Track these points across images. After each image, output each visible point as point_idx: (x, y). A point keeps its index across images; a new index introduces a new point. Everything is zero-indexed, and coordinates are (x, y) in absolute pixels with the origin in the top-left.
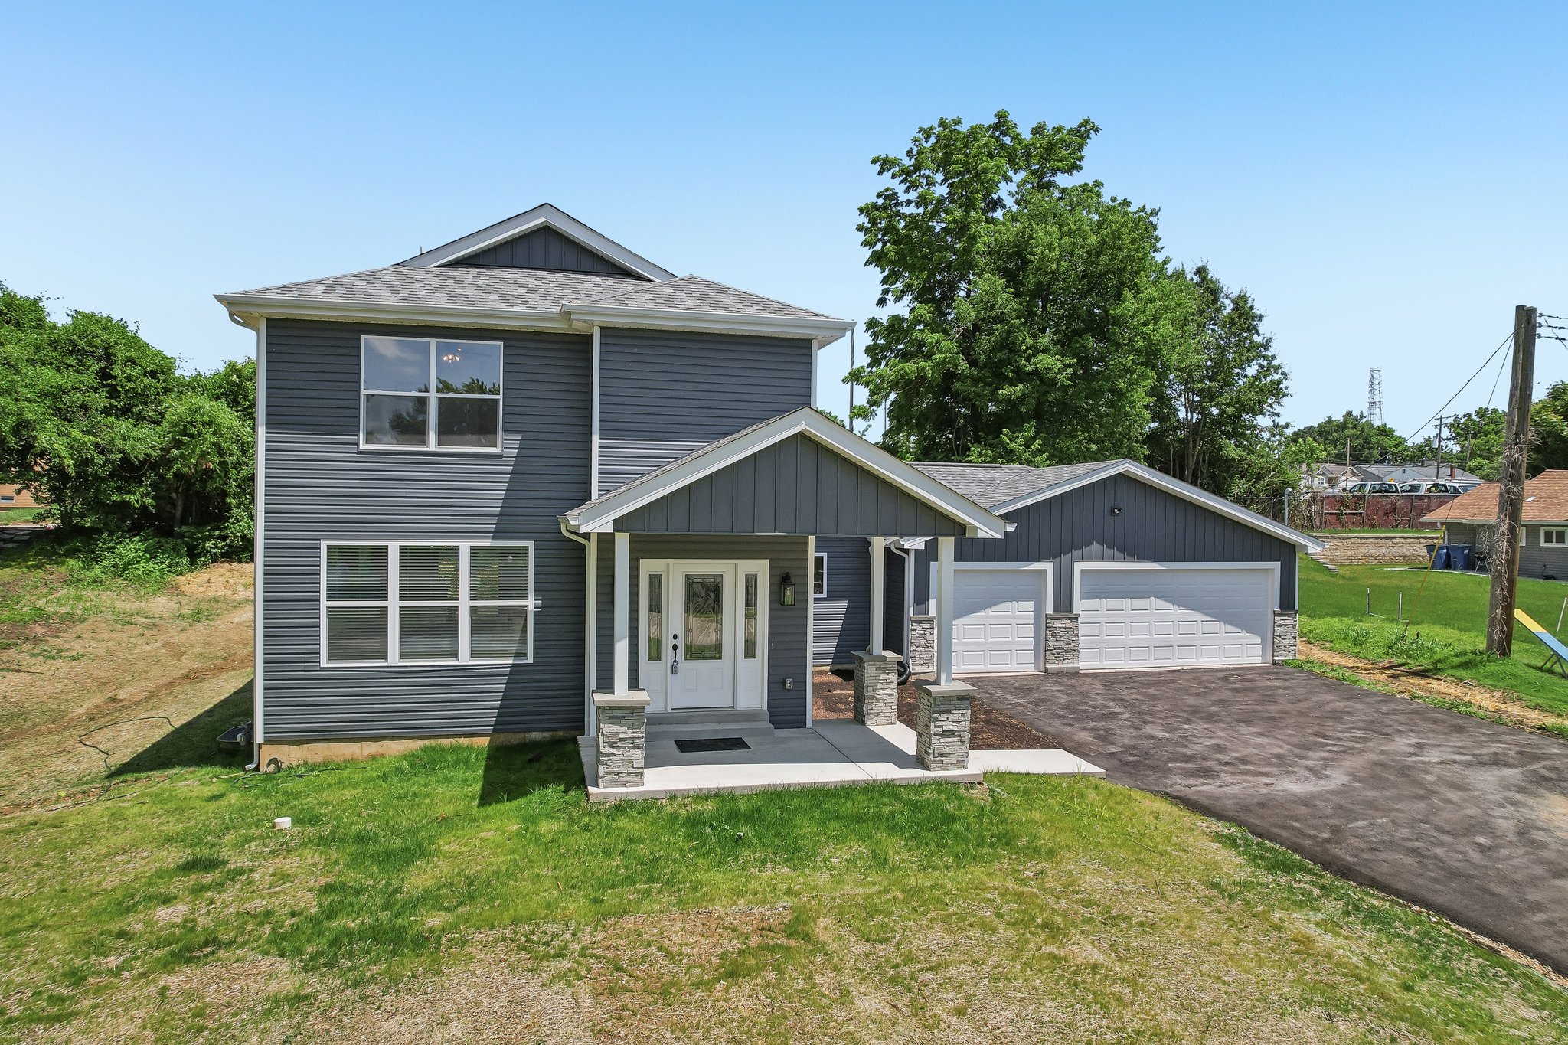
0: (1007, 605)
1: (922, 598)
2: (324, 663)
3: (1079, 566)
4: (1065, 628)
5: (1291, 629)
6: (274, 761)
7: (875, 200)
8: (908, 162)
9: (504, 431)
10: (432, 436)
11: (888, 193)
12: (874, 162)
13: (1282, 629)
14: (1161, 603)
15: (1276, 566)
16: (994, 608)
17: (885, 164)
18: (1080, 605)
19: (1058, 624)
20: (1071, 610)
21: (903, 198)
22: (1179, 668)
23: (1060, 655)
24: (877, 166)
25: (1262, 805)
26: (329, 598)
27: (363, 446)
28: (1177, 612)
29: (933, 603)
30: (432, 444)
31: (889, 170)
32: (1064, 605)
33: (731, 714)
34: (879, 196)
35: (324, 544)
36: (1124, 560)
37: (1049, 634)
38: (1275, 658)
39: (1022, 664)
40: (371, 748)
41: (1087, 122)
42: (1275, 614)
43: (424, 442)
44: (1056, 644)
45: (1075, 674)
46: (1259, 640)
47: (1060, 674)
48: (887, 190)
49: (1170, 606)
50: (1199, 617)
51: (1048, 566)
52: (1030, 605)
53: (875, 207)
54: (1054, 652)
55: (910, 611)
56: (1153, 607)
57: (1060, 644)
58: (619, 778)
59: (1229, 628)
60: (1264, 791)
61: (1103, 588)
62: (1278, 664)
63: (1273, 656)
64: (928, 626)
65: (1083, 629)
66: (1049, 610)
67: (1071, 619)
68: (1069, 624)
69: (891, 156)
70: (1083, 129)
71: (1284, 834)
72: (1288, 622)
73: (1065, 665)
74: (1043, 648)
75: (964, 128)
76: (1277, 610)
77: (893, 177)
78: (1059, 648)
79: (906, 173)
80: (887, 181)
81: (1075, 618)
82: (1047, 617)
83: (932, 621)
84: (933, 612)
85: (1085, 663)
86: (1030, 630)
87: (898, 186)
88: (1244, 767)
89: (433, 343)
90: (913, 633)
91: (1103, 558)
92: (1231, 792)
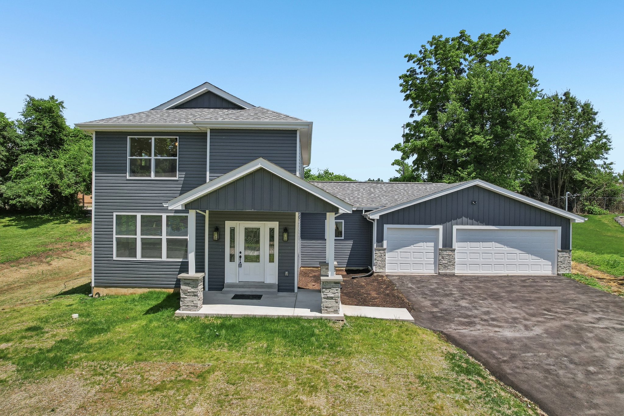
0: (421, 244)
1: (380, 240)
2: (115, 258)
3: (455, 228)
4: (449, 255)
5: (567, 258)
6: (98, 293)
7: (406, 73)
8: (420, 56)
9: (179, 171)
10: (153, 174)
11: (412, 70)
12: (405, 57)
13: (562, 259)
14: (498, 245)
15: (559, 229)
16: (415, 245)
17: (410, 57)
18: (456, 245)
19: (445, 253)
20: (452, 247)
21: (418, 71)
22: (506, 275)
23: (445, 267)
24: (407, 59)
25: (485, 341)
26: (116, 234)
27: (128, 178)
28: (506, 249)
29: (385, 242)
30: (153, 177)
31: (412, 60)
32: (448, 244)
33: (262, 285)
34: (407, 71)
35: (115, 214)
36: (478, 225)
37: (440, 258)
38: (559, 272)
39: (429, 270)
40: (131, 290)
41: (504, 31)
42: (559, 251)
43: (150, 176)
44: (444, 262)
45: (453, 275)
46: (550, 264)
47: (446, 275)
48: (411, 68)
49: (503, 246)
50: (518, 252)
51: (440, 227)
52: (432, 244)
53: (406, 76)
54: (443, 265)
55: (375, 246)
56: (494, 246)
57: (446, 262)
58: (188, 307)
59: (534, 257)
60: (491, 334)
61: (466, 237)
62: (560, 275)
63: (558, 271)
64: (383, 252)
65: (457, 256)
66: (441, 246)
67: (451, 251)
68: (450, 253)
69: (413, 54)
70: (502, 34)
71: (484, 355)
72: (566, 255)
73: (448, 271)
74: (438, 263)
75: (443, 39)
76: (560, 249)
77: (414, 62)
78: (445, 264)
79: (419, 60)
80: (412, 65)
81: (454, 250)
82: (440, 250)
83: (384, 250)
84: (385, 246)
85: (458, 271)
86: (432, 255)
87: (416, 66)
88: (491, 322)
89: (153, 138)
90: (376, 255)
91: (467, 224)
92: (474, 333)
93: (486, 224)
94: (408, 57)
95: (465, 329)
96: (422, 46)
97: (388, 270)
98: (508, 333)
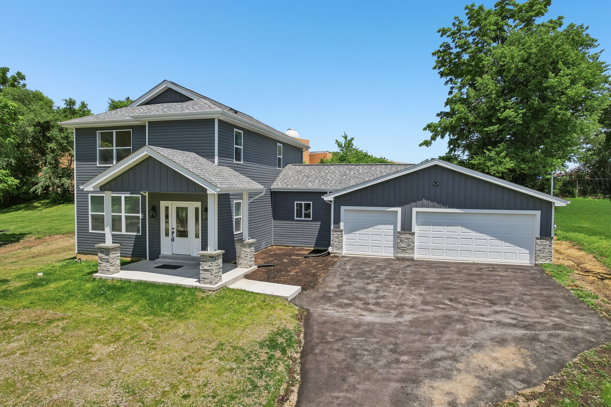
0: (380, 226)
1: (337, 221)
3: (415, 210)
4: (407, 238)
5: (548, 247)
6: (80, 259)
7: (439, 48)
8: (455, 29)
10: (114, 161)
11: (445, 45)
12: (439, 31)
13: (542, 247)
14: (464, 229)
15: (538, 213)
16: (373, 228)
17: (443, 32)
18: (415, 228)
19: (403, 236)
20: (411, 230)
21: (452, 45)
22: (472, 262)
23: (404, 250)
26: (91, 212)
27: (98, 165)
28: (474, 234)
29: (342, 225)
31: (445, 34)
32: (407, 227)
34: (441, 47)
35: (90, 195)
36: (440, 208)
37: (399, 241)
38: (536, 262)
39: (389, 254)
42: (537, 239)
43: (112, 163)
44: (402, 245)
45: (412, 260)
46: (527, 252)
47: (403, 259)
48: (444, 43)
49: (470, 231)
50: (488, 237)
51: (399, 210)
52: (392, 227)
53: (439, 51)
54: (401, 249)
55: (332, 227)
56: (460, 230)
57: (405, 245)
58: (103, 271)
59: (507, 244)
60: (351, 318)
61: (428, 221)
62: (538, 265)
64: (340, 233)
65: (416, 238)
66: (399, 229)
67: (411, 234)
68: (409, 236)
69: (446, 28)
72: (546, 243)
73: (407, 255)
74: (396, 247)
76: (538, 236)
77: (448, 36)
78: (404, 247)
79: (454, 34)
80: (446, 39)
81: (414, 234)
82: (399, 233)
83: (341, 231)
84: (342, 227)
85: (417, 256)
86: (391, 238)
87: (449, 40)
88: (370, 307)
89: (114, 131)
90: (333, 236)
91: (428, 207)
92: (336, 315)
93: (450, 207)
94: (441, 32)
95: (334, 310)
96: (456, 18)
97: (345, 252)
98: (369, 319)
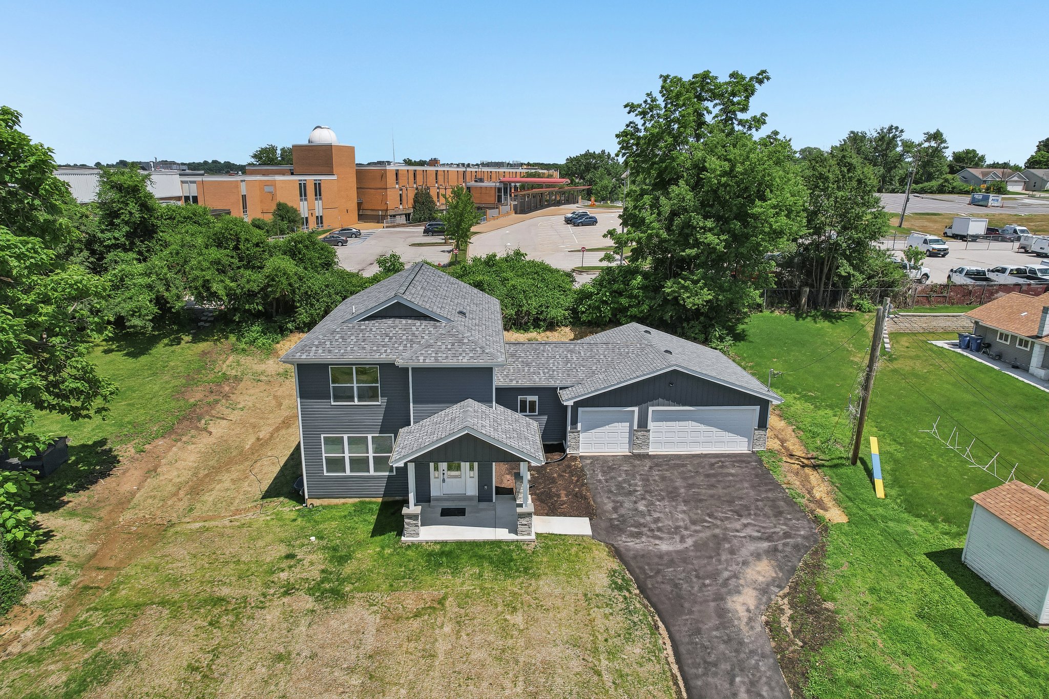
0: (616, 424)
1: (574, 422)
2: (325, 474)
3: (651, 409)
4: (643, 435)
5: (763, 436)
6: (312, 504)
7: (625, 129)
8: (645, 107)
9: (381, 398)
10: (356, 399)
11: (632, 125)
13: (758, 436)
14: (694, 423)
15: (758, 409)
16: (609, 425)
18: (651, 425)
19: (640, 433)
20: (647, 427)
23: (639, 446)
25: (643, 556)
26: (325, 453)
27: (333, 403)
28: (703, 427)
29: (579, 425)
30: (356, 402)
31: (634, 111)
32: (643, 424)
33: (464, 498)
34: (627, 127)
35: (322, 436)
36: (675, 406)
37: (635, 438)
38: (753, 449)
39: (622, 450)
42: (755, 430)
43: (354, 401)
44: (638, 442)
45: (647, 456)
46: (747, 440)
47: (640, 455)
48: (632, 123)
49: (699, 424)
50: (714, 429)
51: (636, 409)
52: (628, 424)
53: (625, 133)
54: (637, 445)
55: (569, 428)
56: (691, 425)
57: (640, 442)
58: (411, 535)
59: (731, 434)
60: (651, 548)
61: (661, 417)
62: (754, 452)
64: (577, 434)
65: (652, 435)
66: (635, 427)
67: (646, 431)
68: (645, 433)
71: (637, 571)
72: (762, 433)
73: (642, 451)
74: (632, 443)
76: (756, 427)
78: (640, 444)
79: (644, 113)
81: (649, 431)
82: (635, 430)
83: (578, 432)
84: (579, 429)
85: (652, 451)
86: (627, 435)
88: (656, 533)
89: (354, 367)
90: (570, 436)
91: (664, 405)
92: (638, 546)
93: (684, 405)
94: (629, 107)
95: (632, 541)
96: (648, 95)
97: (583, 451)
98: (664, 547)
